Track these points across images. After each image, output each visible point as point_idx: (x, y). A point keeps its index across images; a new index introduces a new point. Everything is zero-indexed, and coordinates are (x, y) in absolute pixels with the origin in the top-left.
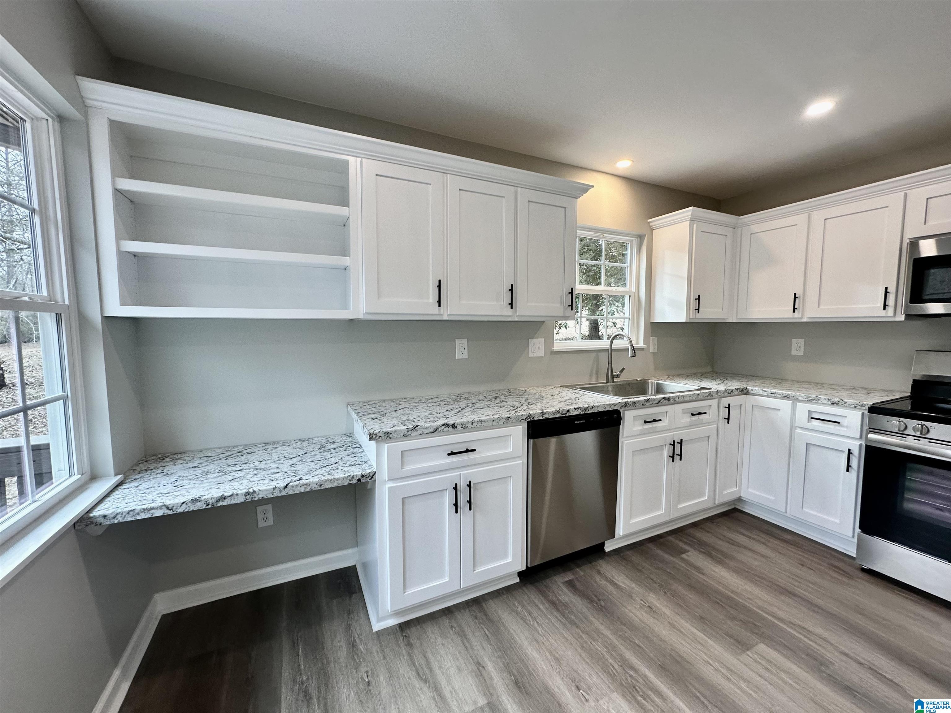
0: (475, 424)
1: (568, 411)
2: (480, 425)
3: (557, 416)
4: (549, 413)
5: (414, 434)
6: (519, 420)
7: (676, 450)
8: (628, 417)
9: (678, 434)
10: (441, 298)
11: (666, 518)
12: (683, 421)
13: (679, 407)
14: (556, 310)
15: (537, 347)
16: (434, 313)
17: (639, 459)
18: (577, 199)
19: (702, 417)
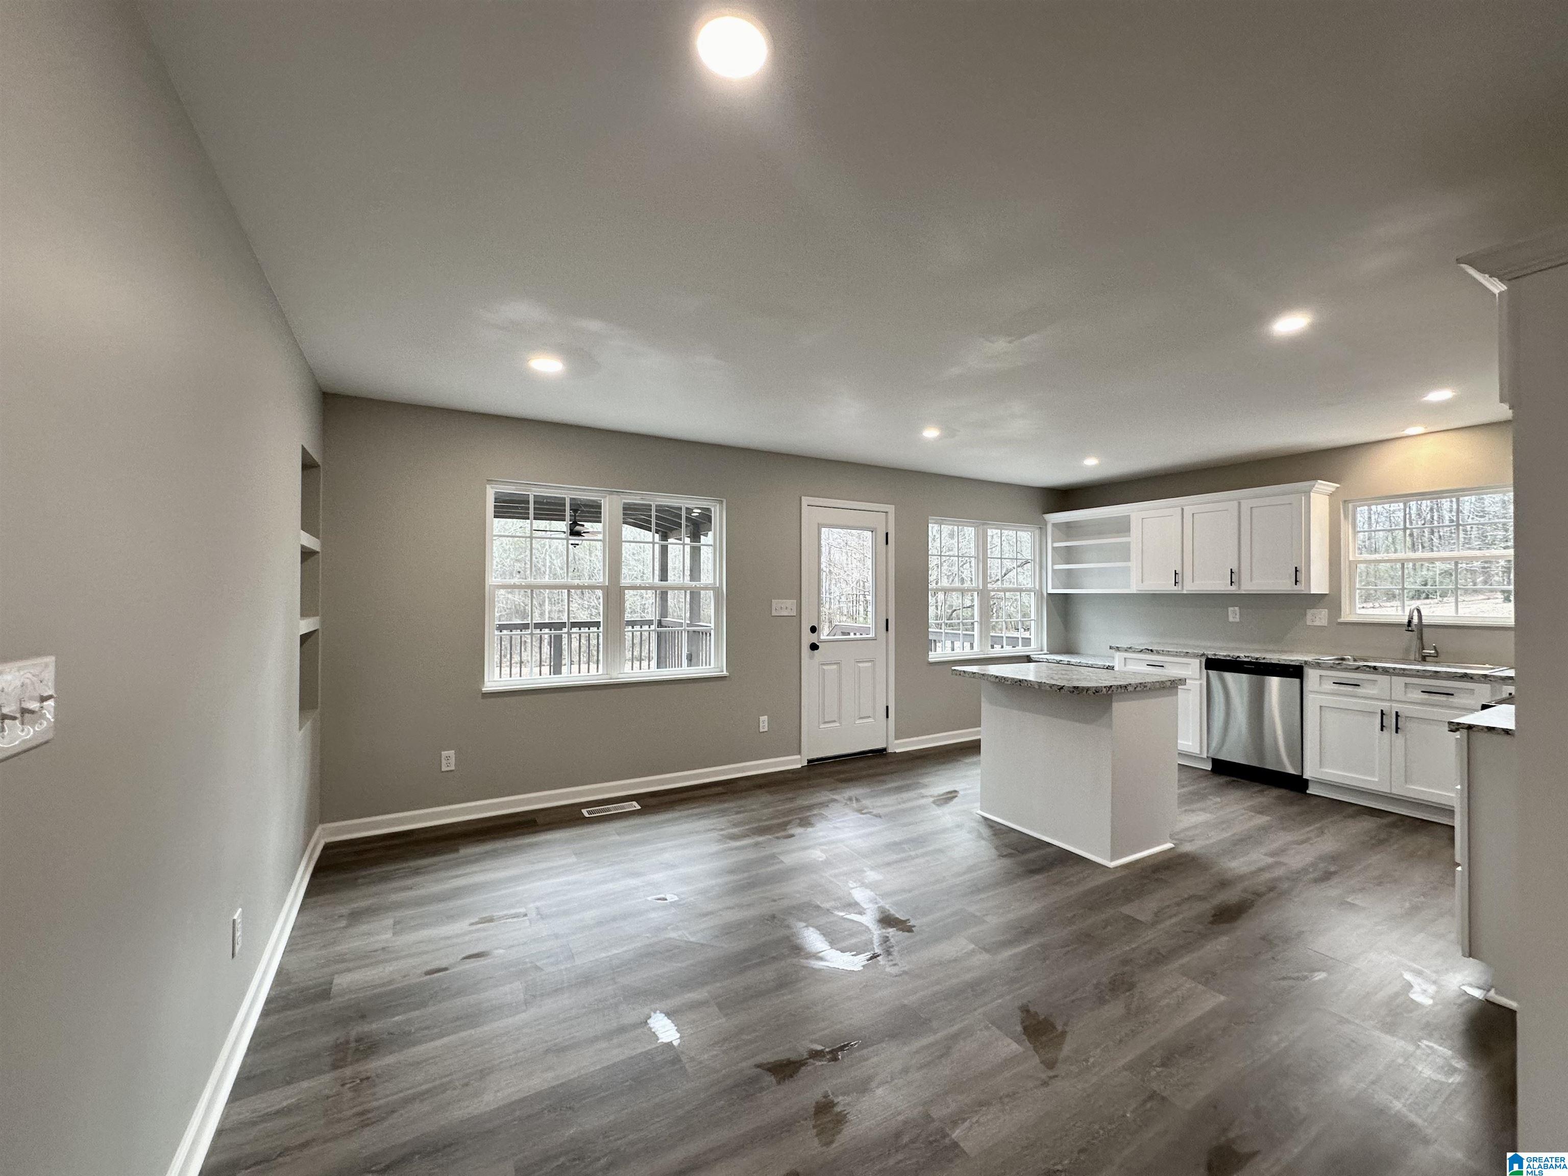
0: (1164, 652)
1: (1238, 657)
2: (1168, 653)
3: (1228, 658)
4: (1220, 655)
5: (1130, 650)
6: (1196, 656)
7: (1391, 721)
8: (1311, 675)
9: (1396, 707)
10: (1179, 579)
11: (1384, 789)
12: (1409, 695)
13: (1399, 681)
14: (1285, 585)
15: (1319, 617)
16: (1172, 589)
17: (1329, 716)
18: (1307, 493)
19: (1451, 699)
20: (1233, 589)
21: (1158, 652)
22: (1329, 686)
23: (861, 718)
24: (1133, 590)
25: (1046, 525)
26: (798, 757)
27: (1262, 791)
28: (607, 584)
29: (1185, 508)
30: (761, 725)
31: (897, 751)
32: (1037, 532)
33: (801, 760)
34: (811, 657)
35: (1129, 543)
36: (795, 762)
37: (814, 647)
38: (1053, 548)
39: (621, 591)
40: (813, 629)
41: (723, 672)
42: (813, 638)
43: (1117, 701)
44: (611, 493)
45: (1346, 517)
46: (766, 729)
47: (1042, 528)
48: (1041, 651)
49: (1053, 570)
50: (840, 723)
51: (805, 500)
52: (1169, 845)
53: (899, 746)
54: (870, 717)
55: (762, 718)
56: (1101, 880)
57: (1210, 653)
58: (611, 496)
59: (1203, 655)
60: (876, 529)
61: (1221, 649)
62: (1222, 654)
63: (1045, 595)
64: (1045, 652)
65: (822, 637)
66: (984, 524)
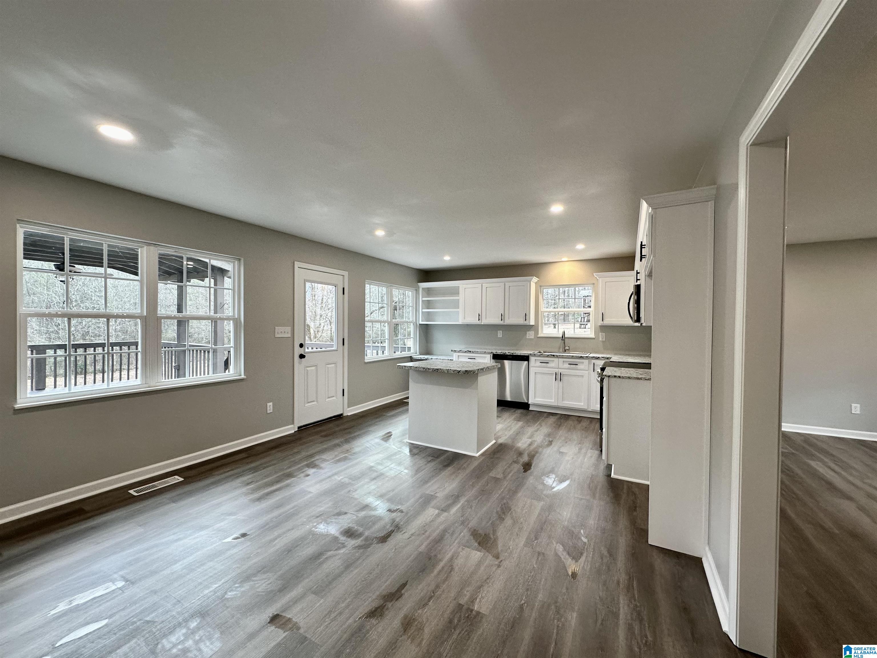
0: (475, 352)
1: (505, 353)
2: (477, 353)
3: (502, 354)
5: (461, 352)
6: (489, 353)
7: (558, 377)
8: (532, 359)
9: (560, 371)
10: (480, 318)
11: (555, 404)
12: (564, 366)
13: (561, 360)
14: (520, 321)
15: (531, 335)
16: (478, 322)
17: (539, 376)
18: (530, 282)
19: (577, 366)
20: (501, 323)
21: (473, 352)
22: (538, 364)
23: (329, 398)
24: (460, 322)
25: (419, 288)
26: (292, 426)
27: (515, 411)
28: (145, 314)
29: (483, 284)
30: (268, 408)
31: (349, 414)
32: (415, 292)
33: (294, 427)
34: (300, 363)
35: (459, 300)
36: (290, 430)
37: (302, 356)
38: (422, 301)
39: (159, 319)
40: (301, 346)
41: (240, 376)
42: (301, 351)
43: (480, 376)
44: (149, 244)
45: (541, 293)
46: (271, 411)
47: (417, 291)
48: (416, 353)
49: (422, 312)
50: (317, 402)
51: (297, 264)
52: (494, 441)
53: (350, 412)
54: (334, 396)
55: (269, 404)
56: (476, 463)
57: (494, 352)
58: (148, 247)
59: (492, 352)
60: (337, 285)
61: (499, 350)
62: (499, 352)
63: (418, 324)
64: (418, 354)
65: (307, 350)
66: (391, 286)
